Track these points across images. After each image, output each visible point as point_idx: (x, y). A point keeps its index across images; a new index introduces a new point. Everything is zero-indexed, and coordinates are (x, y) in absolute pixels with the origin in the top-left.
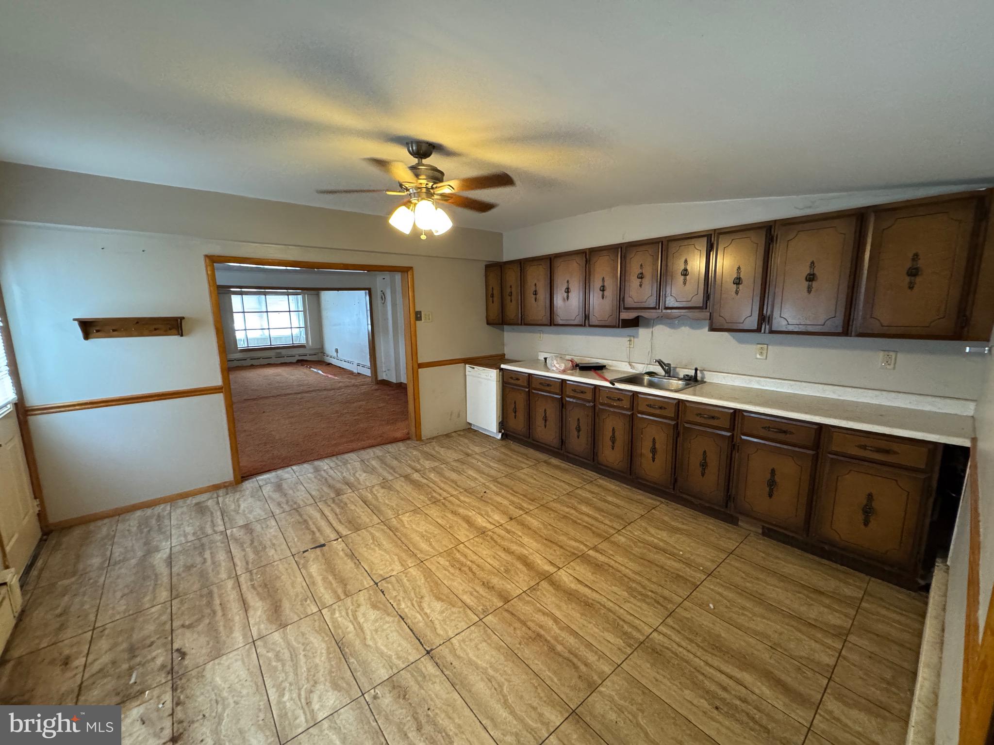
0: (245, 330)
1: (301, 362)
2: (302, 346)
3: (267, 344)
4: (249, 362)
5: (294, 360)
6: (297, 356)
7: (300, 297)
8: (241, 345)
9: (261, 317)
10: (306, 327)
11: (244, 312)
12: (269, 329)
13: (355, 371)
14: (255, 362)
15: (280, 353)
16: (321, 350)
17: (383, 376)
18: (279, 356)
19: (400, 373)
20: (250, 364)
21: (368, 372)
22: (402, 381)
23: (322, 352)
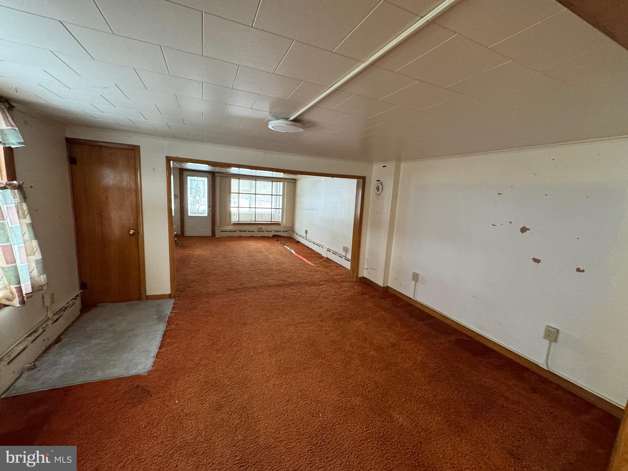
0: (238, 207)
1: (276, 237)
2: (278, 224)
3: (252, 220)
4: (237, 234)
5: (271, 235)
6: (273, 232)
7: (282, 183)
8: (234, 219)
9: (251, 198)
10: (283, 209)
11: (239, 193)
12: (255, 208)
13: (324, 255)
14: (243, 234)
15: (261, 228)
16: (292, 229)
17: (364, 273)
18: (260, 231)
19: (388, 277)
20: (238, 236)
21: (348, 265)
22: (389, 286)
23: (292, 230)
